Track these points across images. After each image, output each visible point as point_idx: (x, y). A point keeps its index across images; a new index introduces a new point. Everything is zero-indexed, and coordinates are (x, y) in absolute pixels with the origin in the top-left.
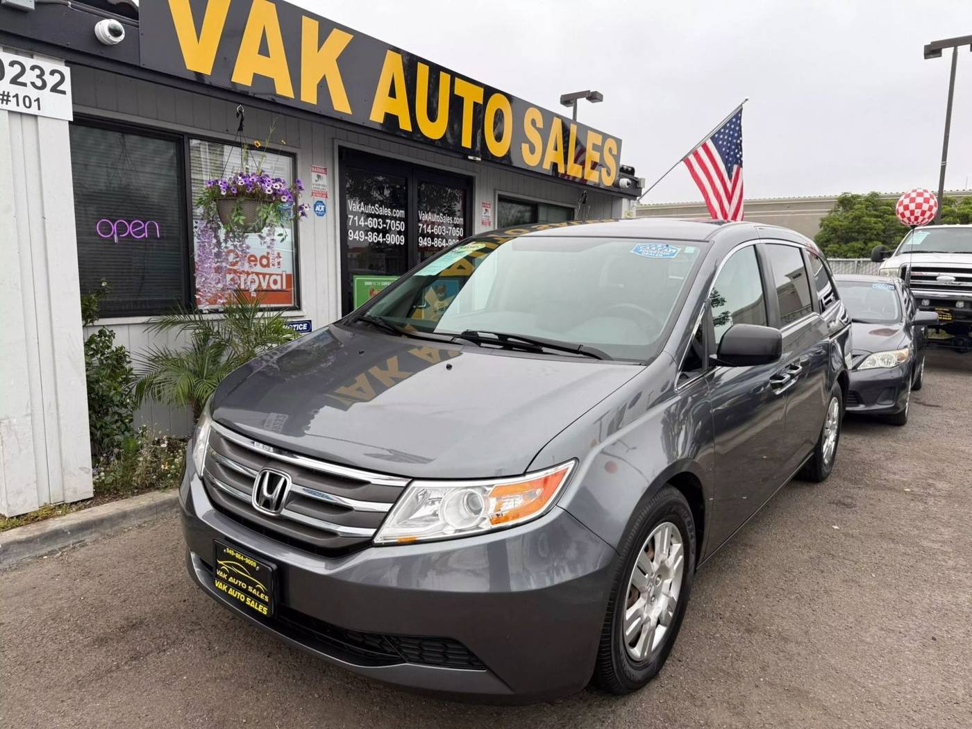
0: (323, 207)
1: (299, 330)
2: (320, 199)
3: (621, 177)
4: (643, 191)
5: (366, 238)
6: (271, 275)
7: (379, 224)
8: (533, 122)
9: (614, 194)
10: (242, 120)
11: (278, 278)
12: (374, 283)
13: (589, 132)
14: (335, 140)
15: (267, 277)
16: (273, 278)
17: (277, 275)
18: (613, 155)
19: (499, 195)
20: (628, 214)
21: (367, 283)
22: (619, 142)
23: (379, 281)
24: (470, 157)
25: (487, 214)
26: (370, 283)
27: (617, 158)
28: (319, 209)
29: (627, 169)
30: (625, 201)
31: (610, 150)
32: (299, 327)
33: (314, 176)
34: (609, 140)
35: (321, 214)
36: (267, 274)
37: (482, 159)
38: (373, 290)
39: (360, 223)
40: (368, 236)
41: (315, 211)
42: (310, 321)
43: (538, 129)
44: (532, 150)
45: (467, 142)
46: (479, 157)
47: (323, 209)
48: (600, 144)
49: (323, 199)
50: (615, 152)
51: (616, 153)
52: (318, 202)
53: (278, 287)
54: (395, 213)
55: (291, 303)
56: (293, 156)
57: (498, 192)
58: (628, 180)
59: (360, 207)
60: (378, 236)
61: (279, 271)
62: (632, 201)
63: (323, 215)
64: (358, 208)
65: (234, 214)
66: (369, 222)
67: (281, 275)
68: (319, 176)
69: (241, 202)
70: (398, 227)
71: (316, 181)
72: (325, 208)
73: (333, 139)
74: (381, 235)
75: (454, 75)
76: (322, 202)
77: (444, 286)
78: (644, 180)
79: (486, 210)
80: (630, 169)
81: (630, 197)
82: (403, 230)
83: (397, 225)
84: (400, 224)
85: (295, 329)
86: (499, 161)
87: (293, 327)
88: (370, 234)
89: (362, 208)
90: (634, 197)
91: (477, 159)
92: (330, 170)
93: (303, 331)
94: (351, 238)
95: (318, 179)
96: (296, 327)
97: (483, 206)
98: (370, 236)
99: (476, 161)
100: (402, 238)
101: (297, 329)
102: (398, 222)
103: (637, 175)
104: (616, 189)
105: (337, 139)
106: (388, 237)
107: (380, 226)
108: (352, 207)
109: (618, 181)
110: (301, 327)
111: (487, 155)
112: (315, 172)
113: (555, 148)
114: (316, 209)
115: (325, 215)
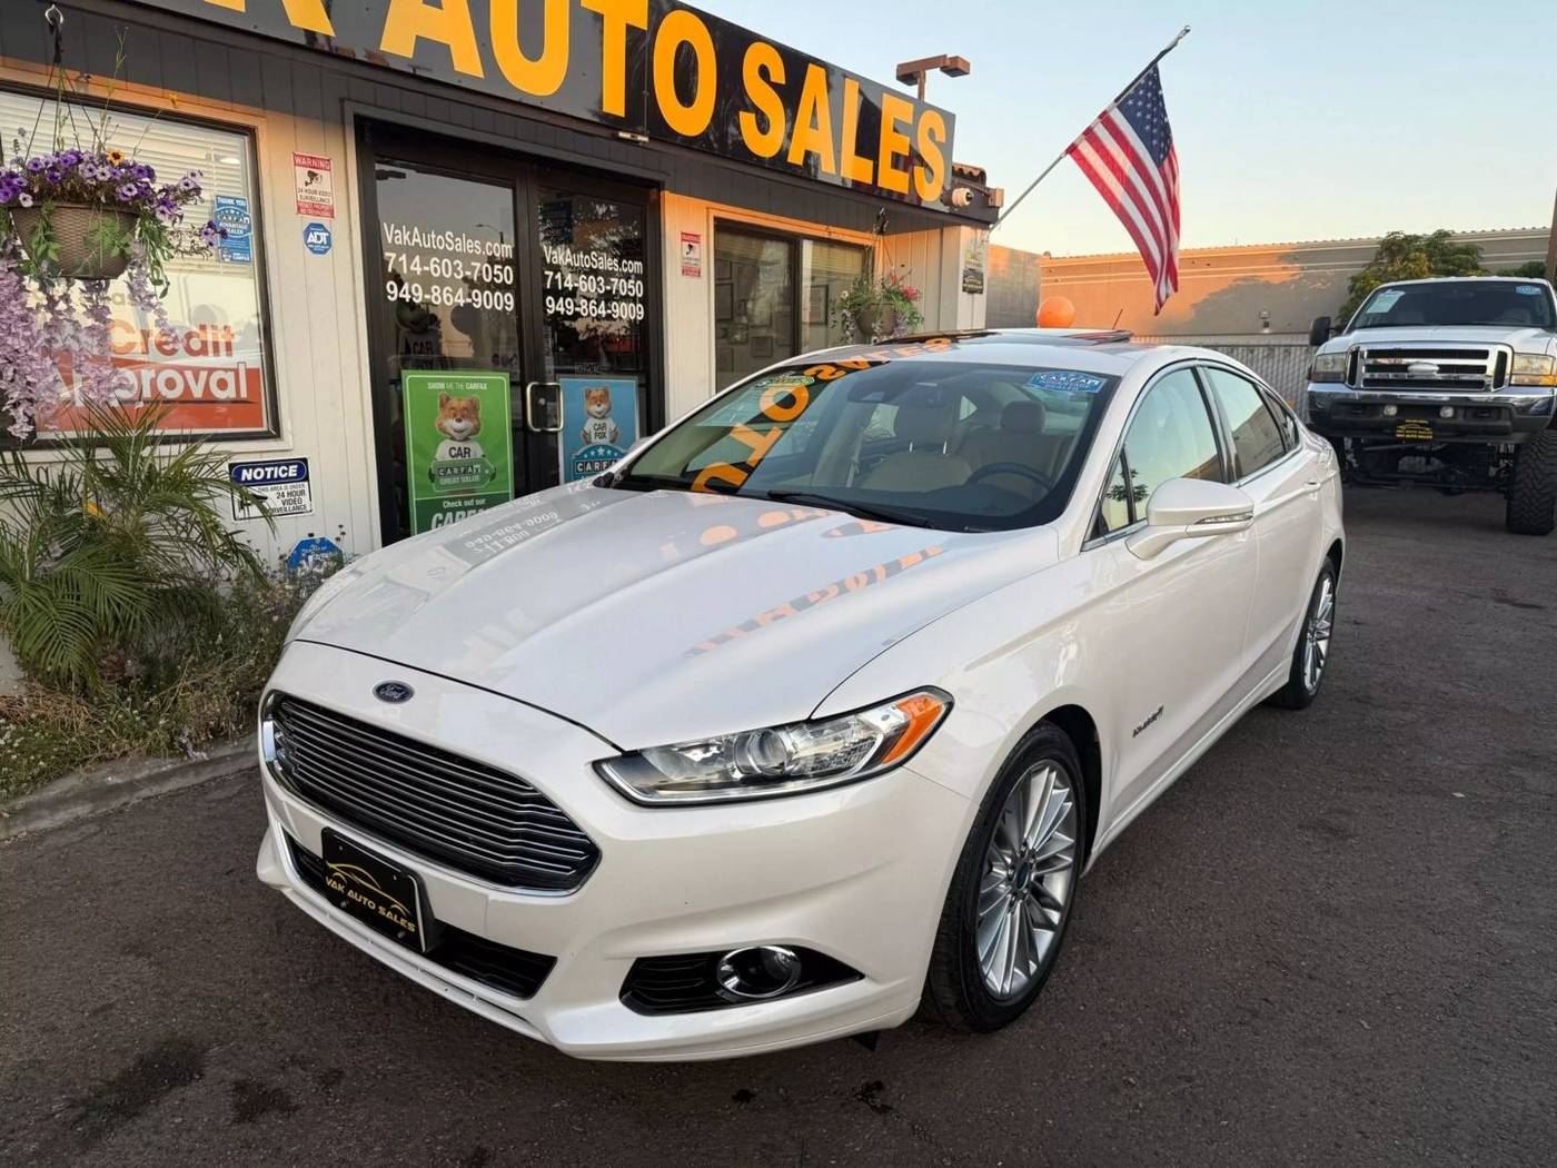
0: (324, 236)
1: (279, 478)
2: (317, 220)
3: (955, 186)
4: (1001, 212)
5: (427, 297)
6: (211, 371)
7: (455, 268)
8: (764, 72)
9: (941, 218)
10: (58, 39)
11: (230, 377)
12: (450, 386)
13: (885, 95)
14: (346, 103)
15: (203, 375)
16: (216, 377)
17: (226, 370)
18: (939, 144)
19: (716, 219)
20: (974, 257)
21: (432, 386)
22: (949, 119)
23: (460, 381)
24: (621, 134)
25: (691, 255)
26: (442, 386)
27: (946, 148)
28: (315, 241)
29: (971, 173)
30: (966, 232)
31: (932, 133)
32: (278, 472)
33: (302, 173)
34: (927, 115)
35: (322, 250)
36: (204, 369)
37: (650, 138)
38: (448, 399)
39: (412, 268)
40: (431, 294)
41: (307, 245)
42: (305, 460)
43: (775, 86)
44: (763, 125)
45: (615, 104)
46: (642, 134)
47: (323, 239)
48: (911, 122)
49: (325, 221)
50: (941, 137)
51: (944, 140)
52: (312, 225)
53: (230, 393)
54: (490, 249)
55: (262, 426)
56: (250, 132)
57: (714, 213)
58: (968, 190)
59: (411, 237)
60: (454, 295)
61: (231, 363)
62: (979, 231)
63: (326, 251)
64: (406, 237)
65: (37, 239)
66: (432, 266)
67: (236, 372)
68: (312, 175)
69: (50, 213)
70: (498, 277)
71: (307, 184)
72: (328, 238)
73: (342, 100)
74: (460, 291)
76: (321, 226)
77: (606, 392)
78: (1003, 191)
79: (690, 246)
80: (976, 173)
81: (975, 224)
82: (510, 283)
83: (496, 272)
84: (502, 271)
85: (269, 477)
86: (688, 143)
87: (266, 472)
88: (436, 290)
89: (414, 240)
90: (983, 225)
91: (640, 138)
92: (337, 164)
93: (288, 480)
94: (392, 296)
95: (312, 179)
96: (273, 472)
97: (683, 240)
98: (435, 294)
99: (638, 142)
100: (509, 299)
101: (276, 476)
102: (497, 267)
103: (990, 184)
104: (946, 209)
105: (349, 100)
106: (477, 296)
107: (459, 273)
108: (394, 235)
109: (950, 193)
110: (284, 472)
111: (661, 131)
112: (303, 166)
113: (814, 125)
114: (309, 240)
115: (329, 252)
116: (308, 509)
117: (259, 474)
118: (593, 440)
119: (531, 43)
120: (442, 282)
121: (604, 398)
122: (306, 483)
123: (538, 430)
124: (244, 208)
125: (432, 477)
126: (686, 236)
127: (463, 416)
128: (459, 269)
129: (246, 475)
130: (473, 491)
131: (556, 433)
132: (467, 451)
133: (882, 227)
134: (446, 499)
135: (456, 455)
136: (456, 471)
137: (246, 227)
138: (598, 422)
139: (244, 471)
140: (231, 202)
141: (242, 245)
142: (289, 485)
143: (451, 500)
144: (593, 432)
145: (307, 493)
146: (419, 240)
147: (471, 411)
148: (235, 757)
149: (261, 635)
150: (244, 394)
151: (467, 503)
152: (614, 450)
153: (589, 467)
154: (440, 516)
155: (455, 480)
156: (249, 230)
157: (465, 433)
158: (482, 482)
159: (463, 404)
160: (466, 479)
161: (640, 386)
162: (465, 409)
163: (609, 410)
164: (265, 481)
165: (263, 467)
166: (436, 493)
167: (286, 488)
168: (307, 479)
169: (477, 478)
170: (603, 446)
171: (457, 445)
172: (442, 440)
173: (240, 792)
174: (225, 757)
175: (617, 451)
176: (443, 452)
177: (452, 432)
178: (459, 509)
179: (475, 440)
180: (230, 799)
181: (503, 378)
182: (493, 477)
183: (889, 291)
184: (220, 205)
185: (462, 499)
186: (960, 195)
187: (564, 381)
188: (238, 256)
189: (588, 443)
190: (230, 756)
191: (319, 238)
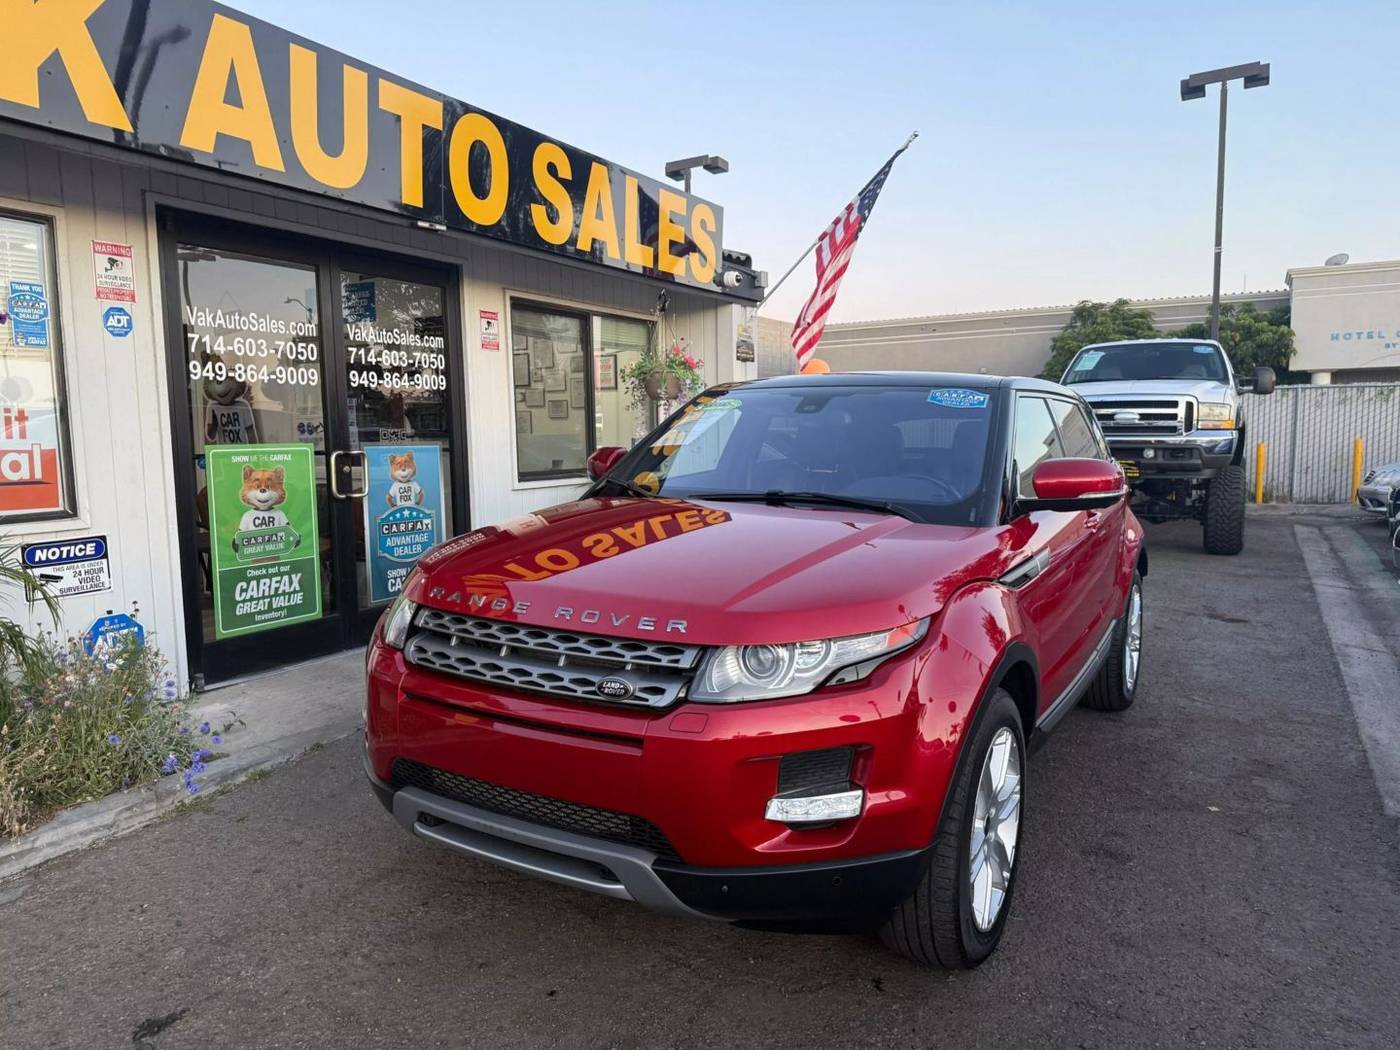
0: (124, 319)
1: (75, 556)
2: (118, 304)
3: (726, 269)
4: (766, 292)
5: (231, 375)
7: (259, 348)
8: (552, 169)
9: (714, 296)
11: (24, 459)
12: (254, 458)
13: (661, 190)
14: (147, 194)
16: (7, 459)
17: (19, 452)
18: (710, 233)
19: (512, 298)
20: (745, 330)
21: (236, 459)
22: (718, 211)
23: (264, 453)
24: (420, 224)
25: (490, 331)
26: (246, 459)
27: (717, 237)
28: (115, 324)
29: (738, 258)
30: (736, 308)
31: (703, 224)
32: (75, 551)
33: (102, 261)
34: (699, 208)
35: (123, 332)
37: (448, 228)
38: (252, 471)
39: (216, 348)
40: (235, 372)
41: (107, 328)
42: (103, 538)
44: (553, 217)
45: (413, 194)
46: (441, 224)
47: (124, 323)
48: (685, 214)
49: (126, 305)
50: (712, 227)
51: (714, 230)
52: (112, 309)
53: (23, 475)
54: (294, 328)
55: (58, 506)
56: (48, 221)
57: (511, 294)
58: (737, 273)
59: (214, 319)
60: (258, 372)
61: (25, 445)
62: (749, 309)
63: (126, 333)
64: (209, 319)
66: (236, 346)
67: (31, 454)
68: (112, 262)
70: (302, 354)
71: (106, 270)
72: (129, 322)
73: (143, 192)
74: (265, 369)
75: (375, 74)
76: (121, 310)
78: (766, 273)
79: (489, 323)
80: (743, 258)
81: (744, 302)
82: (314, 358)
83: (300, 350)
84: (306, 348)
85: (64, 556)
86: (484, 231)
87: (61, 552)
88: (240, 369)
89: (218, 321)
90: (752, 303)
91: (438, 227)
92: (138, 250)
93: (86, 558)
94: (196, 375)
95: (112, 265)
96: (69, 551)
97: (482, 317)
98: (239, 372)
99: (437, 231)
100: (313, 374)
101: (72, 555)
102: (301, 345)
103: (755, 267)
104: (718, 289)
105: (150, 191)
106: (281, 372)
107: (263, 352)
108: (197, 317)
109: (722, 275)
110: (80, 550)
111: (457, 220)
112: (104, 253)
113: (599, 216)
114: (109, 324)
115: (130, 334)
116: (107, 586)
117: (54, 554)
118: (399, 503)
119: (332, 140)
120: (246, 360)
121: (408, 463)
122: (104, 561)
123: (343, 496)
124: (41, 294)
125: (235, 547)
126: (484, 314)
127: (268, 487)
128: (263, 347)
129: (40, 555)
130: (278, 558)
131: (361, 499)
132: (272, 520)
133: (664, 306)
134: (250, 568)
135: (261, 525)
136: (260, 540)
137: (42, 313)
138: (403, 485)
139: (38, 552)
140: (27, 288)
141: (38, 329)
142: (86, 563)
143: (255, 568)
144: (398, 496)
145: (106, 570)
146: (222, 321)
147: (274, 482)
148: (21, 855)
149: (52, 722)
150: (38, 475)
151: (271, 571)
152: (419, 511)
153: (394, 529)
154: (244, 585)
155: (259, 549)
156: (46, 314)
157: (270, 503)
158: (286, 549)
159: (267, 475)
160: (270, 547)
161: (444, 450)
162: (269, 479)
163: (414, 473)
164: (60, 561)
165: (59, 547)
166: (240, 562)
167: (83, 566)
168: (105, 556)
169: (281, 546)
170: (409, 508)
171: (261, 514)
172: (247, 510)
173: (25, 894)
174: (9, 856)
175: (423, 512)
176: (247, 522)
177: (257, 504)
178: (264, 577)
179: (280, 508)
180: (12, 903)
181: (309, 449)
182: (298, 543)
183: (672, 362)
184: (14, 291)
185: (267, 567)
186: (731, 277)
187: (368, 449)
188: (33, 340)
189: (394, 505)
190: (14, 854)
191: (119, 321)
